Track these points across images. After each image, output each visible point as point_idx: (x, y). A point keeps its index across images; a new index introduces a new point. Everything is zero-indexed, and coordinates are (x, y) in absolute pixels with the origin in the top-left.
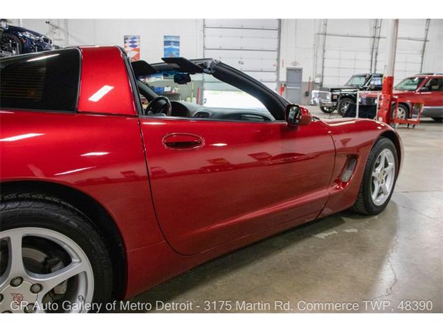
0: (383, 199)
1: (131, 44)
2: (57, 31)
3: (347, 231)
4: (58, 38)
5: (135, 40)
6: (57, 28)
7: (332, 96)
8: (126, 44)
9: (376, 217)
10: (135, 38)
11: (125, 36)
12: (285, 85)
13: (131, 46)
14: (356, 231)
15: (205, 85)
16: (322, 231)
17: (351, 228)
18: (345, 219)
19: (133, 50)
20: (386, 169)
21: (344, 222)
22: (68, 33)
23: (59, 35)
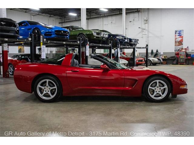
0: (160, 98)
1: (178, 34)
2: (144, 31)
4: (144, 34)
5: (181, 32)
6: (144, 29)
8: (176, 35)
10: (181, 31)
11: (176, 31)
13: (178, 35)
19: (179, 37)
20: (161, 88)
22: (149, 31)
23: (145, 32)
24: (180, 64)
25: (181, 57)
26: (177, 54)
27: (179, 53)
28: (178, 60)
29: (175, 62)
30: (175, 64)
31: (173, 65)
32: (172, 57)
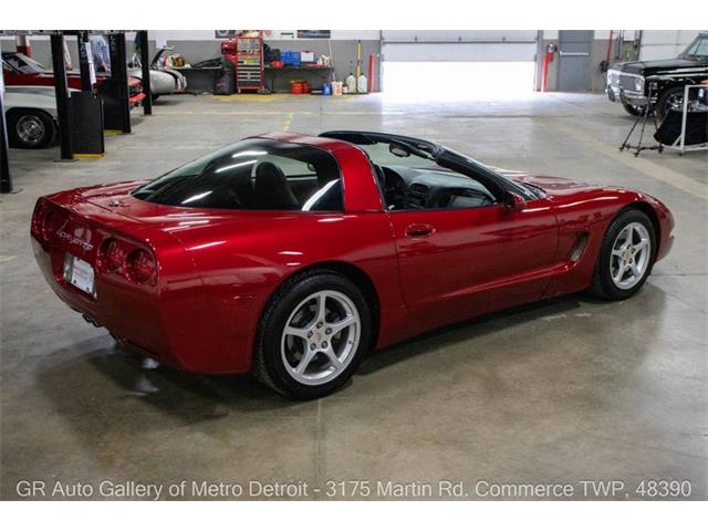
0: (632, 282)
3: (579, 315)
7: (647, 83)
9: (621, 303)
12: (556, 49)
14: (588, 315)
15: (385, 50)
16: (550, 314)
17: (585, 312)
18: (581, 303)
20: (635, 247)
21: (578, 306)
24: (244, 92)
25: (245, 63)
26: (230, 50)
27: (235, 45)
28: (234, 75)
29: (225, 83)
30: (226, 91)
31: (216, 97)
32: (211, 63)
